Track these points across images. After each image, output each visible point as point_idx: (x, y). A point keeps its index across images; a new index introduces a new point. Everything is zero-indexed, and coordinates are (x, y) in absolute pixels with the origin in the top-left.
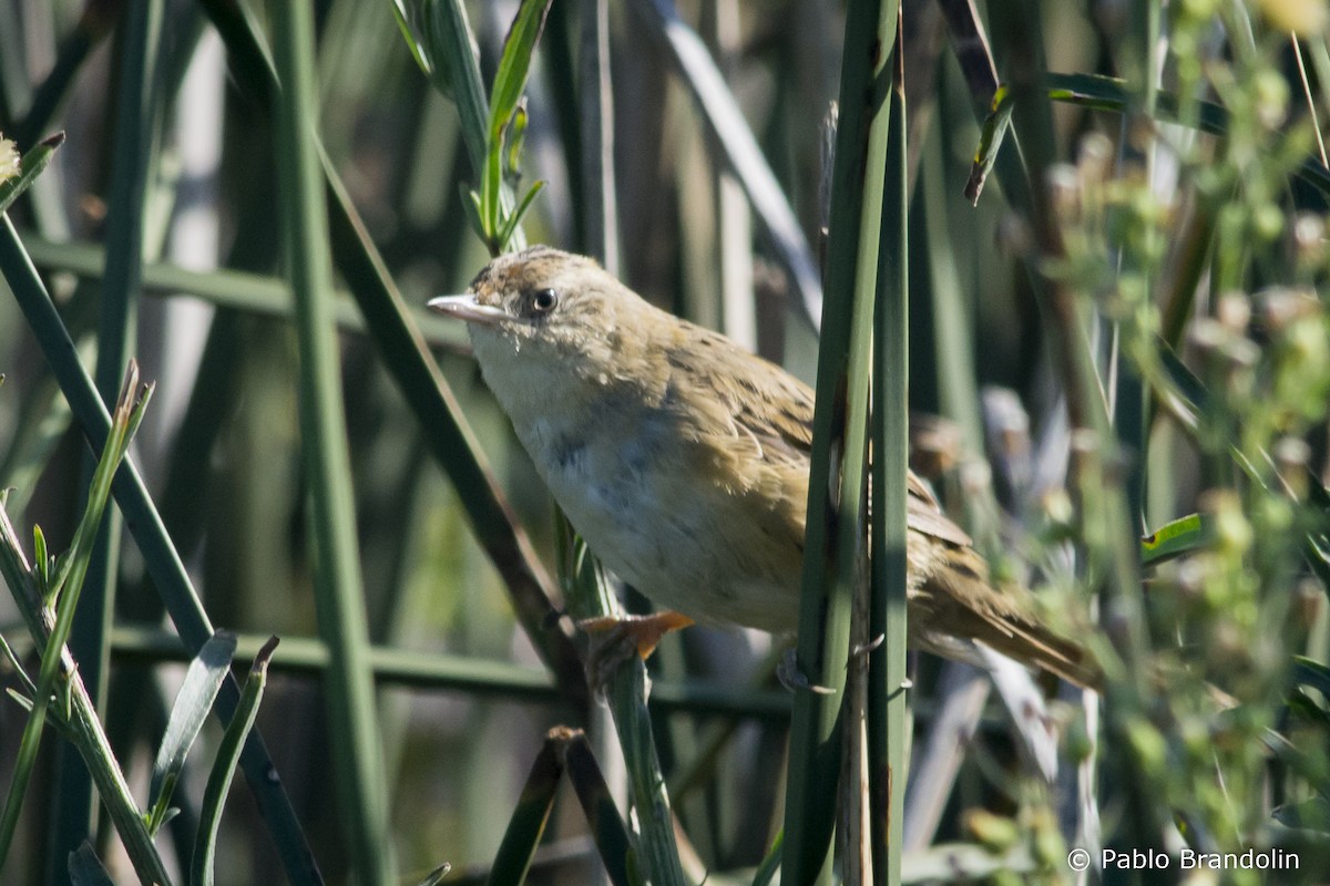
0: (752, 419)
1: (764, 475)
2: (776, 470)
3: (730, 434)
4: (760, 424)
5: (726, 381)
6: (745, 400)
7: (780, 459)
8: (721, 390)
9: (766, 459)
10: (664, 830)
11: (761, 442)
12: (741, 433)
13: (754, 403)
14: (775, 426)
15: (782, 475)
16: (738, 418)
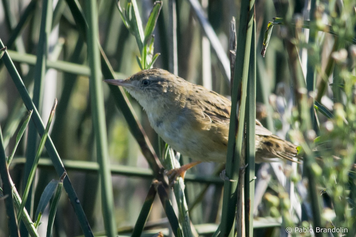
0: (209, 112)
1: (212, 127)
2: (216, 125)
3: (203, 117)
4: (211, 112)
5: (201, 102)
6: (206, 106)
7: (217, 121)
8: (200, 104)
9: (213, 122)
10: (188, 223)
11: (211, 118)
12: (206, 116)
13: (209, 107)
14: (215, 112)
15: (218, 126)
16: (205, 112)
